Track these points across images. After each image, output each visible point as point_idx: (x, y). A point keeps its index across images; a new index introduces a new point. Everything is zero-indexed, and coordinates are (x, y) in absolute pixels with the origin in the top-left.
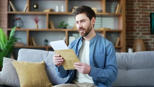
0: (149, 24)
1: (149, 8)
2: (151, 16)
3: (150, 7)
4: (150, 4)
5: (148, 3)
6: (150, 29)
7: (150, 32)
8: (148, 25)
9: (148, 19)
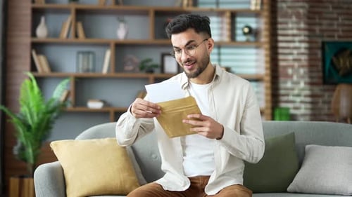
0: (320, 64)
1: (318, 32)
2: (323, 49)
3: (322, 31)
4: (320, 24)
5: (317, 21)
6: (321, 74)
7: (321, 81)
8: (317, 66)
9: (316, 54)
